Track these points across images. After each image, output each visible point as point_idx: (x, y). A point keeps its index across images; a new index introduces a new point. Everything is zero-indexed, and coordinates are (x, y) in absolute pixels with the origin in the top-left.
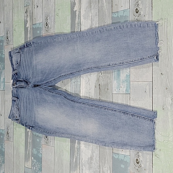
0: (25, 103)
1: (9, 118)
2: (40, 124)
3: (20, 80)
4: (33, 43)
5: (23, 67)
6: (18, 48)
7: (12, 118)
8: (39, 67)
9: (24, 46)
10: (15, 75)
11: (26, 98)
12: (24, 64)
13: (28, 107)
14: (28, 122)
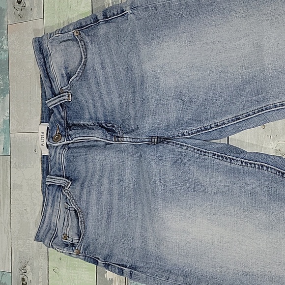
0: (105, 196)
1: (37, 239)
2: (174, 259)
3: (81, 122)
4: (133, 8)
5: (98, 83)
6: (71, 28)
7: (47, 241)
8: (168, 82)
9: (96, 20)
10: (58, 110)
11: (111, 180)
12: (100, 73)
13: (115, 207)
14: (115, 251)
